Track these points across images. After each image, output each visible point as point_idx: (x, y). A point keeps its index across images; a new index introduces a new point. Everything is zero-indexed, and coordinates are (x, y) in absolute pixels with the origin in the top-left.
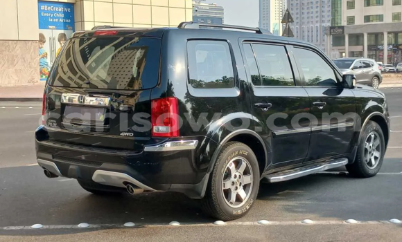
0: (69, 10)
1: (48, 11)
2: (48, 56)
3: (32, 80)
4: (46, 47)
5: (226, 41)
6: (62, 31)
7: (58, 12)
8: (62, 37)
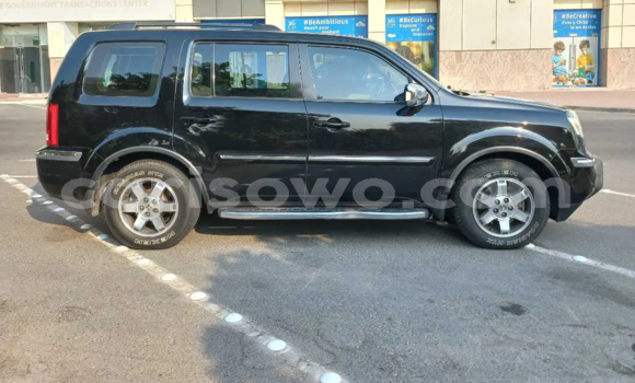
0: (595, 16)
1: (570, 20)
2: (567, 63)
3: (543, 87)
4: (565, 55)
5: (163, 41)
6: (585, 38)
7: (582, 19)
8: (585, 44)
